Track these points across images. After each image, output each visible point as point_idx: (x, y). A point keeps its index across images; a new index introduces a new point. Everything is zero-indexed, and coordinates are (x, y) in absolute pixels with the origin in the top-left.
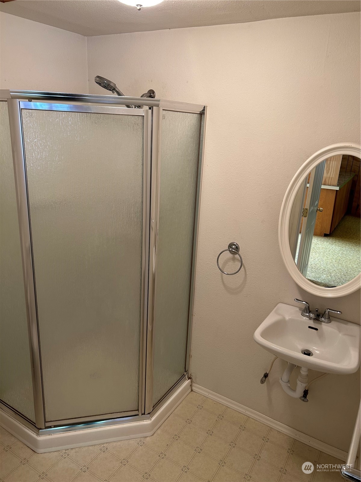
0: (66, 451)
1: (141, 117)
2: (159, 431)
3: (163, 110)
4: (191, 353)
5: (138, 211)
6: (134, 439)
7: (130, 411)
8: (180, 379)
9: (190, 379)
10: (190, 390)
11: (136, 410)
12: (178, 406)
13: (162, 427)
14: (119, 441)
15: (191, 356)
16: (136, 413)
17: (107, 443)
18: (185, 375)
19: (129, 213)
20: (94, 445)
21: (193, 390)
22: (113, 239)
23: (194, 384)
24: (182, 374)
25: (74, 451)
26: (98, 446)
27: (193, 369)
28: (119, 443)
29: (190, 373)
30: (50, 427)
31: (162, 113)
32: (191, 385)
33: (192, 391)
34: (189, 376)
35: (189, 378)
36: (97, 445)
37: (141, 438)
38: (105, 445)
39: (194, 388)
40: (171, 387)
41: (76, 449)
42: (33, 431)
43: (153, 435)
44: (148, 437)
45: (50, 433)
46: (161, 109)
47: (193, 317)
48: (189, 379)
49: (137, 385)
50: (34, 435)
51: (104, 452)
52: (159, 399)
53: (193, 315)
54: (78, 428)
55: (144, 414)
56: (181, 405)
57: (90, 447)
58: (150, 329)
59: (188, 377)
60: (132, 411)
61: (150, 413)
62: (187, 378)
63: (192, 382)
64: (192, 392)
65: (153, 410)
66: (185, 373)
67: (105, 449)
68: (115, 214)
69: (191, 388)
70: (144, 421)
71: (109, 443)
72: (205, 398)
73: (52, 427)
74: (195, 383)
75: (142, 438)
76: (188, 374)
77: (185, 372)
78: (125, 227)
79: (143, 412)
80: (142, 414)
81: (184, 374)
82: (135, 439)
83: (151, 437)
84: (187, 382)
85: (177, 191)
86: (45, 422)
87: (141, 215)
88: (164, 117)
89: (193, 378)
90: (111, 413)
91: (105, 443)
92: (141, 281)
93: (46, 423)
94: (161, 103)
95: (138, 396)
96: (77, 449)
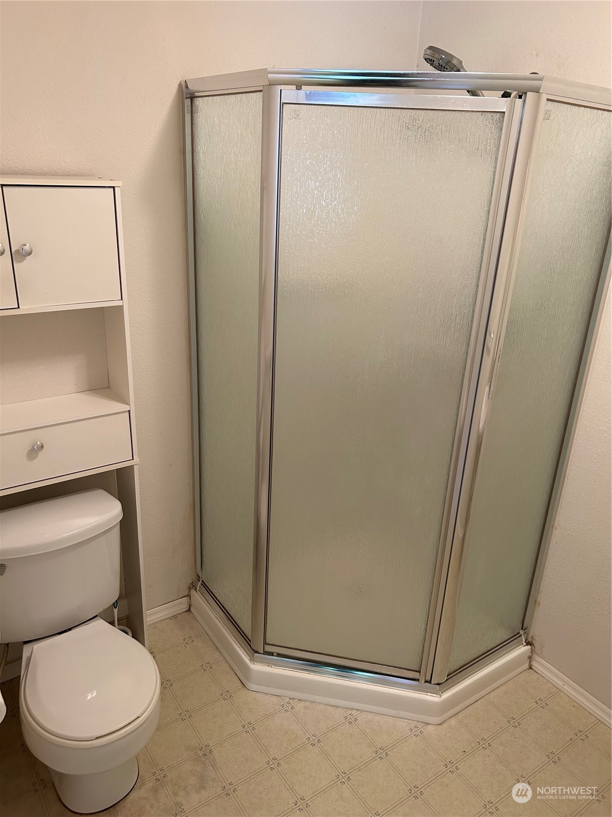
0: (291, 701)
1: (498, 114)
2: (453, 722)
3: (548, 100)
4: (539, 598)
5: (467, 303)
6: (404, 720)
7: (405, 669)
8: (509, 639)
9: (531, 645)
10: (527, 665)
11: (416, 671)
12: (498, 688)
13: (460, 716)
14: (379, 714)
15: (538, 603)
16: (416, 675)
17: (357, 710)
18: (521, 636)
19: (447, 307)
20: (335, 706)
21: (533, 667)
22: (411, 353)
23: (536, 657)
24: (514, 631)
25: (302, 704)
26: (342, 710)
27: (539, 626)
28: (378, 718)
29: (531, 634)
30: (271, 654)
31: (544, 105)
32: (530, 658)
33: (531, 668)
34: (530, 639)
35: (528, 643)
36: (342, 708)
37: (418, 722)
38: (354, 712)
39: (534, 664)
40: (489, 649)
41: (307, 702)
42: (246, 651)
43: (440, 724)
44: (430, 724)
45: (269, 664)
46: (544, 97)
47: (552, 531)
48: (527, 645)
49: (423, 627)
50: (246, 659)
51: (350, 723)
52: (462, 663)
53: (553, 526)
54: (324, 671)
55: (430, 682)
56: (504, 688)
57: (329, 707)
58: (461, 535)
59: (526, 640)
60: (408, 670)
61: (441, 684)
62: (524, 643)
63: (532, 651)
64: (530, 670)
65: (447, 680)
66: (522, 632)
67: (353, 719)
68: (421, 304)
69: (530, 662)
70: (428, 694)
71: (362, 711)
72: (555, 689)
73: (274, 654)
74: (538, 655)
75: (420, 723)
76: (527, 634)
77: (522, 629)
78: (435, 333)
79: (428, 678)
80: (426, 682)
81: (519, 633)
82: (407, 720)
83: (436, 727)
84: (522, 650)
85: (554, 272)
86: (265, 643)
87: (471, 311)
88: (547, 118)
89: (536, 645)
90: (372, 663)
91: (354, 709)
92: (454, 440)
93: (266, 646)
94: (545, 86)
95: (423, 646)
96: (308, 704)
